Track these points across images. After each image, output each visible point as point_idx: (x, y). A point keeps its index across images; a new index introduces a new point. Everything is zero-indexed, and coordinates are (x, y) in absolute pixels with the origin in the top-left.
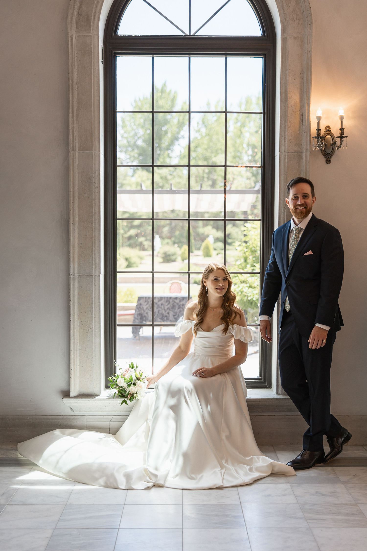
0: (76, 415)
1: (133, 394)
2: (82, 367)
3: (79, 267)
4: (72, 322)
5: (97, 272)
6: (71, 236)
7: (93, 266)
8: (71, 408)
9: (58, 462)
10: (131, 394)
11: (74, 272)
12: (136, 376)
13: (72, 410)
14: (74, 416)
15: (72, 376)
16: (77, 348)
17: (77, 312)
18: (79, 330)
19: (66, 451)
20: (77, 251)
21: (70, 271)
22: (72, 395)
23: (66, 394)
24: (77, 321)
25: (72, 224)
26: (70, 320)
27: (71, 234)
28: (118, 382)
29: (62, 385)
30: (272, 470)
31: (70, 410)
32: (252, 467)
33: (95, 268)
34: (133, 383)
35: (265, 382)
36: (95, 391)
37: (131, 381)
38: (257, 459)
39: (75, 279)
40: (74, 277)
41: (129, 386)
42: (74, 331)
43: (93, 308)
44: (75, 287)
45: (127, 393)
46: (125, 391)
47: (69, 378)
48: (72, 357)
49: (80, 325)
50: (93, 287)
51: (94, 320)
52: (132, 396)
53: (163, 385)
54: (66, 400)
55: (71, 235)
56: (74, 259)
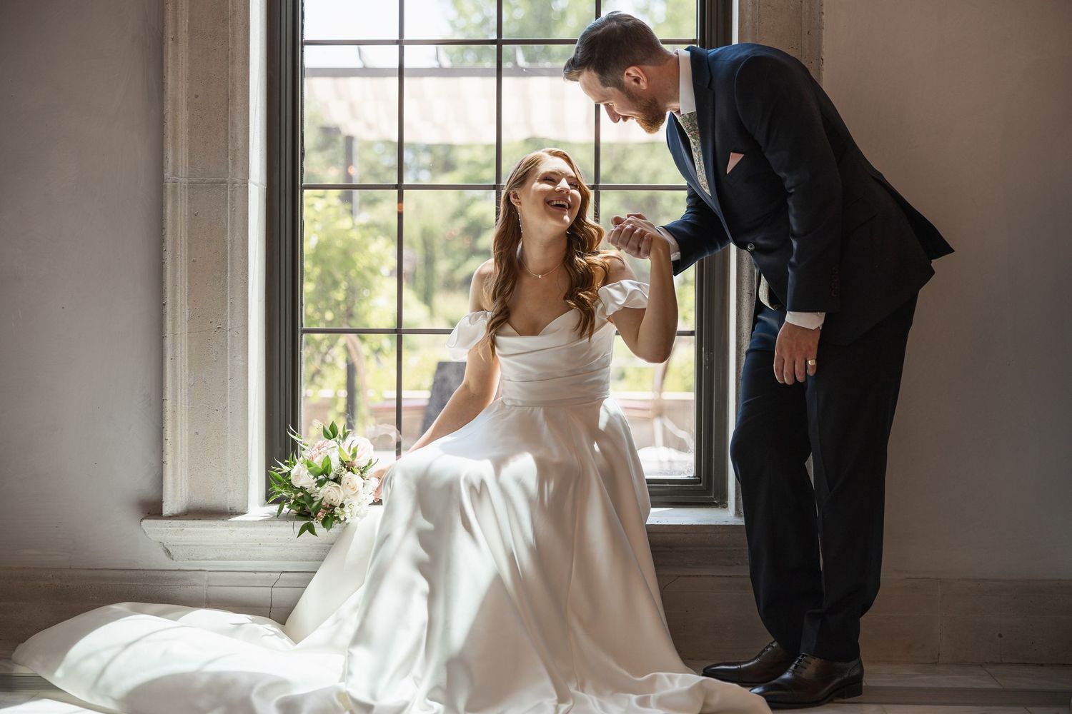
0: (179, 570)
1: (333, 507)
2: (197, 433)
3: (189, 161)
4: (168, 308)
5: (240, 175)
6: (169, 73)
7: (227, 157)
8: (168, 551)
9: (102, 672)
10: (328, 506)
11: (175, 173)
12: (340, 460)
13: (169, 553)
14: (175, 573)
15: (169, 458)
16: (183, 381)
17: (185, 282)
18: (189, 332)
19: (127, 646)
20: (184, 116)
21: (165, 170)
22: (167, 510)
23: (153, 509)
24: (183, 307)
25: (170, 42)
26: (164, 305)
27: (167, 68)
28: (292, 477)
29: (140, 484)
30: (705, 705)
31: (164, 556)
32: (649, 697)
33: (234, 161)
34: (332, 476)
35: (708, 490)
36: (230, 501)
37: (326, 471)
38: (667, 680)
39: (179, 192)
40: (175, 187)
41: (320, 483)
42: (174, 334)
43: (226, 272)
44: (178, 212)
45: (315, 504)
46: (311, 500)
47: (162, 463)
48: (168, 405)
49: (190, 318)
50: (229, 214)
51: (229, 304)
52: (331, 515)
53: (405, 476)
54: (151, 526)
55: (167, 71)
56: (175, 138)
